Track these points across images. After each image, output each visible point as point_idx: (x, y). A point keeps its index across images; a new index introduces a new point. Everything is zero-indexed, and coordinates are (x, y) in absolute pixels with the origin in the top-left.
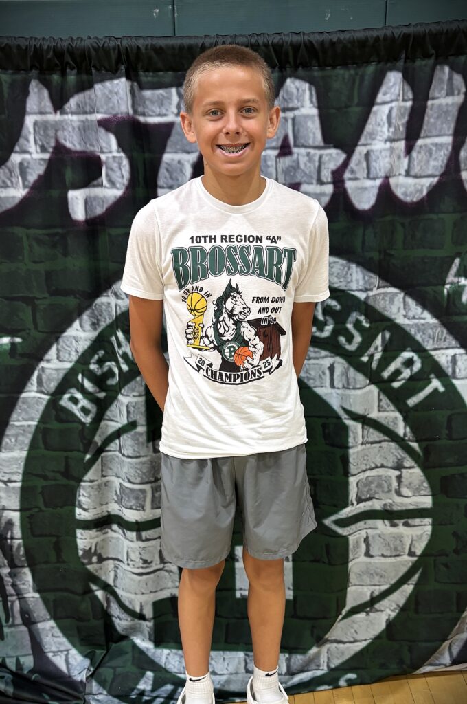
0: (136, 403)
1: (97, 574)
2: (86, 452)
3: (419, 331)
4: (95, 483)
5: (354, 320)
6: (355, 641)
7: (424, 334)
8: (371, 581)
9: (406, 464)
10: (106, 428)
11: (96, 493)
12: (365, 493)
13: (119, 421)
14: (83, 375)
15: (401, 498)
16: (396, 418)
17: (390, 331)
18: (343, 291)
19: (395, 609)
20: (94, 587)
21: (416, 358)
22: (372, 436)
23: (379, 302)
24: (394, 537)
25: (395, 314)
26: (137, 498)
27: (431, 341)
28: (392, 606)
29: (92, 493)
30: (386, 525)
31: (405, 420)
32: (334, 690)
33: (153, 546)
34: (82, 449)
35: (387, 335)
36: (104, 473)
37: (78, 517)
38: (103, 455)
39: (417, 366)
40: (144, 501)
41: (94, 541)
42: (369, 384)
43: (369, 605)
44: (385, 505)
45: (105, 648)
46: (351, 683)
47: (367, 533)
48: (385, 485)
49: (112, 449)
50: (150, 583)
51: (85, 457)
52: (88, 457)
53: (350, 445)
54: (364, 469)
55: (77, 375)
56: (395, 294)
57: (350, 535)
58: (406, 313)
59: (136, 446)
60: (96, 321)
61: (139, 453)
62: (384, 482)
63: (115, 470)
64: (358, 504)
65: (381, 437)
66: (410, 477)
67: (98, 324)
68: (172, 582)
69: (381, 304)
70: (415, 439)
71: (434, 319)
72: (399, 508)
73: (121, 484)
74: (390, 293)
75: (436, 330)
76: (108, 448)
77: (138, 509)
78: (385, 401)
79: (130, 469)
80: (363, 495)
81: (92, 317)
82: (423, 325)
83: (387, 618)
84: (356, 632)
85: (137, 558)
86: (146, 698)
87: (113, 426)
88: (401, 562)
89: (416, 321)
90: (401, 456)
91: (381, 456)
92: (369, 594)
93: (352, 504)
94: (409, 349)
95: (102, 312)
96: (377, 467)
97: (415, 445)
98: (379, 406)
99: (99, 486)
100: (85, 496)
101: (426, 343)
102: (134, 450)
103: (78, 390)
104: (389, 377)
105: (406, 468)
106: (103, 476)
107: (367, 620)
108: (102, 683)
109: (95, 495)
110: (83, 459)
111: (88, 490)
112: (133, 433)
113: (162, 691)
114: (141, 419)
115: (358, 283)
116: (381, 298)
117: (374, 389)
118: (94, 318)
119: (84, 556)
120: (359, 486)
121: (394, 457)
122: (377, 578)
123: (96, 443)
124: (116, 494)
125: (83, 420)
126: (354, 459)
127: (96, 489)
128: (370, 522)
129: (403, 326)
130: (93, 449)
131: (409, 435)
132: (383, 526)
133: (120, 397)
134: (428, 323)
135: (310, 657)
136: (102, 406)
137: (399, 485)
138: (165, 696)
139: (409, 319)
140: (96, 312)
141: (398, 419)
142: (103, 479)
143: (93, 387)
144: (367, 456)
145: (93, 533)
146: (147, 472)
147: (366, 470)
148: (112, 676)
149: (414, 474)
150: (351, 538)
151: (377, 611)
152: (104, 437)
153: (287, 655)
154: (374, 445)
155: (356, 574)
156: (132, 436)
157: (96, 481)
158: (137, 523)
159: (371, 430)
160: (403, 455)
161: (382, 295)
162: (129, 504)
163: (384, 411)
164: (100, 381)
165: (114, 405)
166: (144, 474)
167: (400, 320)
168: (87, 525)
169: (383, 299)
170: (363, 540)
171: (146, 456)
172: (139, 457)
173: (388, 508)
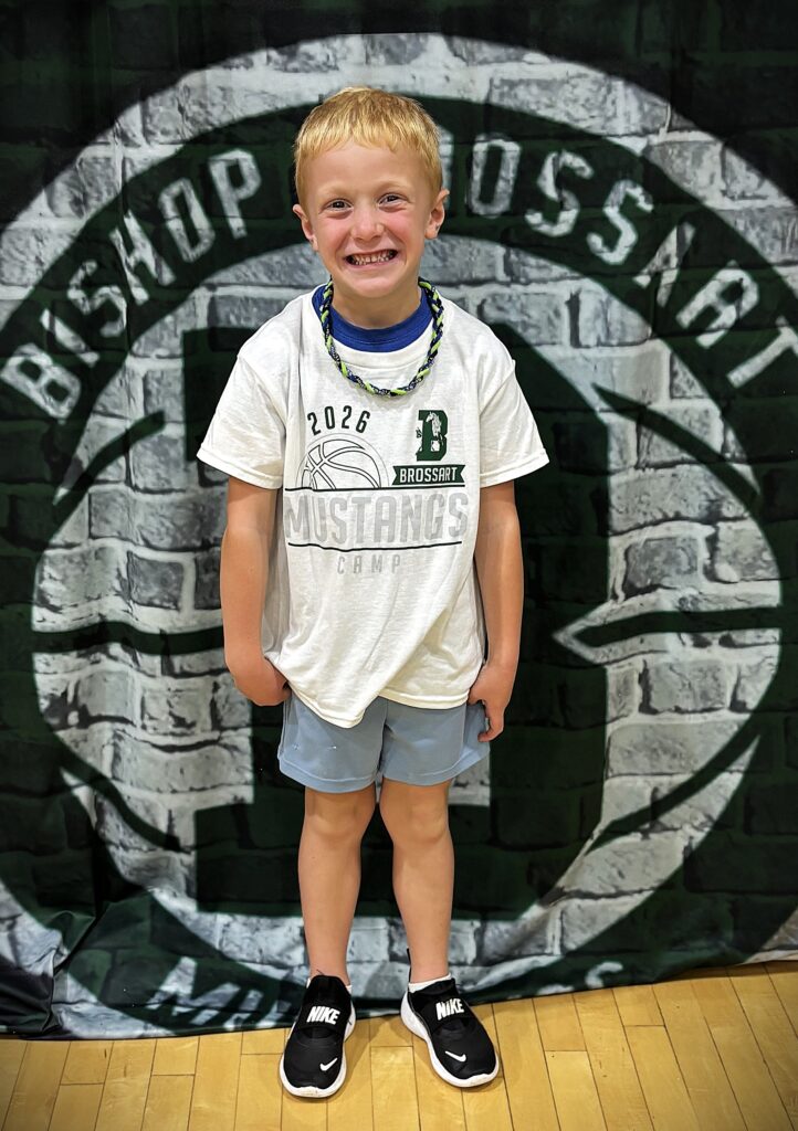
0: (162, 373)
1: (76, 750)
2: (57, 483)
3: (753, 224)
4: (76, 550)
5: (621, 198)
6: (619, 894)
7: (763, 229)
8: (653, 766)
9: (726, 512)
10: (99, 432)
11: (78, 572)
12: (642, 575)
13: (128, 415)
14: (53, 313)
15: (717, 584)
16: (707, 412)
17: (693, 224)
18: (597, 137)
19: (703, 824)
20: (70, 779)
21: (747, 281)
22: (657, 452)
23: (672, 162)
24: (701, 670)
25: (705, 188)
26: (164, 582)
27: (778, 245)
28: (696, 819)
29: (69, 572)
30: (684, 644)
31: (725, 415)
32: (577, 995)
33: (196, 690)
34: (48, 476)
35: (689, 233)
36: (94, 530)
37: (37, 626)
38: (93, 489)
39: (750, 298)
40: (179, 589)
41: (73, 678)
42: (652, 337)
43: (649, 818)
44: (682, 600)
45: (93, 910)
46: (611, 981)
47: (645, 662)
48: (683, 557)
49: (111, 478)
50: (190, 770)
51: (55, 492)
52: (62, 492)
53: (613, 466)
54: (642, 522)
55: (40, 313)
56: (704, 146)
57: (608, 663)
58: (727, 185)
59: (162, 467)
60: (81, 197)
61: (168, 482)
62: (680, 551)
63: (117, 523)
64: (627, 597)
65: (675, 453)
66: (736, 541)
67: (85, 203)
68: (237, 770)
69: (674, 166)
70: (744, 456)
71: (784, 198)
72: (713, 608)
73: (129, 554)
74: (695, 142)
75: (789, 222)
76: (101, 477)
77: (166, 604)
78: (685, 375)
79: (151, 518)
80: (640, 579)
81: (74, 187)
82: (762, 210)
83: (686, 843)
84: (621, 874)
85: (163, 712)
86: (178, 1009)
87: (115, 428)
88: (715, 723)
89: (747, 204)
90: (716, 493)
91: (675, 495)
92: (648, 793)
93: (615, 597)
94: (732, 263)
95: (93, 178)
96: (666, 519)
97: (744, 469)
98: (672, 386)
99: (84, 557)
100: (52, 579)
101: (768, 250)
102: (159, 477)
103: (41, 347)
104: (692, 323)
105: (726, 519)
106: (92, 537)
107: (643, 849)
108: (86, 980)
109: (76, 577)
110: (52, 498)
111: (61, 566)
112: (155, 438)
113: (216, 996)
114: (174, 409)
115: (628, 120)
116: (676, 152)
117: (661, 349)
118: (79, 189)
119: (52, 710)
120: (631, 559)
121: (703, 497)
122: (665, 759)
123: (79, 463)
124: (119, 575)
125: (52, 411)
126: (619, 498)
127: (78, 563)
128: (653, 639)
129: (722, 215)
130: (71, 476)
131: (733, 447)
132: (680, 647)
133: (130, 361)
134: (771, 206)
135: (524, 927)
136: (94, 381)
137: (712, 557)
138: (220, 1005)
139: (732, 198)
140: (81, 177)
141: (711, 414)
142: (91, 541)
143: (73, 339)
144: (647, 494)
145: (71, 659)
146: (185, 525)
147: (646, 525)
148: (107, 966)
149: (744, 533)
150: (611, 671)
151: (666, 829)
152: (96, 449)
153: (477, 924)
154: (661, 472)
155: (622, 750)
156: (153, 443)
157: (79, 545)
158: (163, 635)
159: (656, 438)
160: (721, 493)
161: (678, 146)
162: (147, 595)
163: (681, 398)
164: (88, 325)
165: (117, 381)
166: (179, 528)
167: (715, 201)
168: (58, 643)
169: (680, 155)
170: (636, 676)
171: (183, 491)
172: (169, 491)
173: (689, 607)
